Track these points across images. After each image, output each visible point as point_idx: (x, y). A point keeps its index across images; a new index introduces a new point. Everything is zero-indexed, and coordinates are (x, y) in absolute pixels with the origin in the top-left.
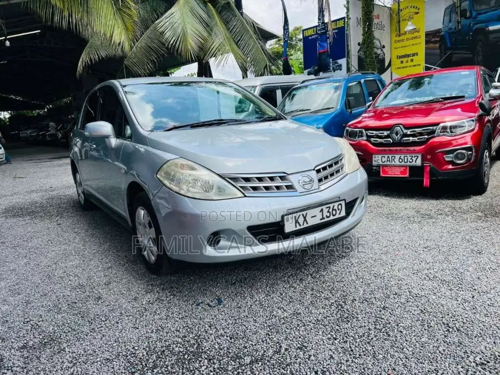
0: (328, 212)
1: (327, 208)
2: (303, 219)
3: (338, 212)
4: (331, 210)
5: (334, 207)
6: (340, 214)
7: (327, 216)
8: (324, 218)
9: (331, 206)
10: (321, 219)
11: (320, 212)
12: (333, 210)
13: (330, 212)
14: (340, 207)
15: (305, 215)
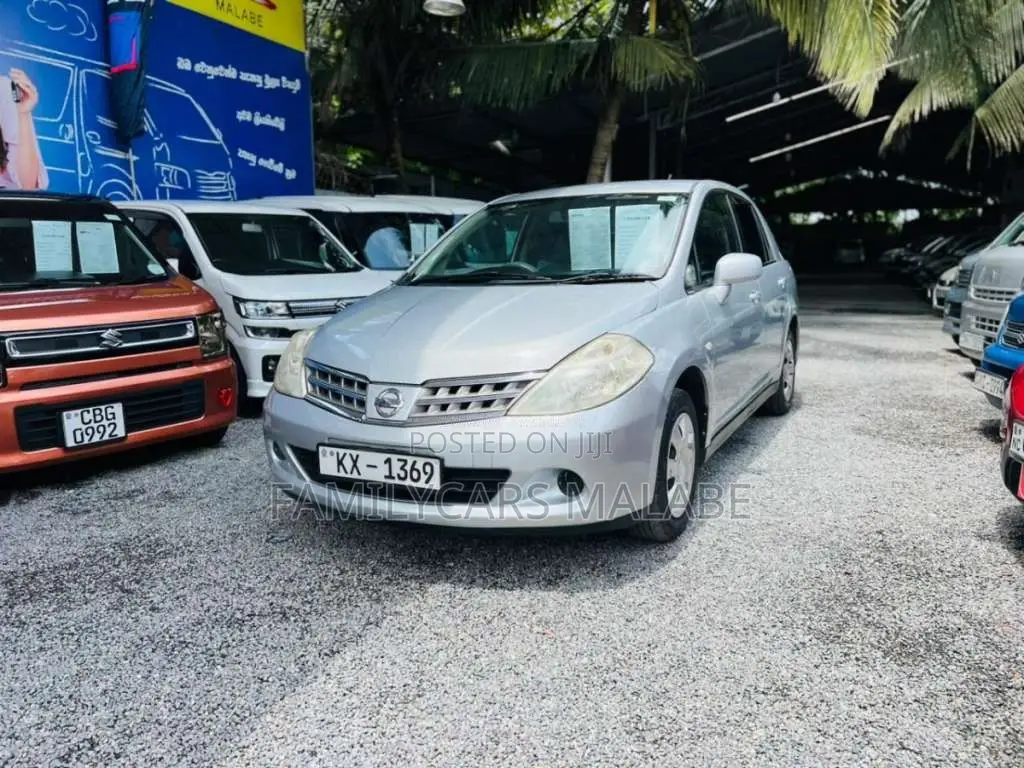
0: (402, 468)
1: (399, 460)
2: (352, 464)
3: (424, 477)
4: (408, 468)
5: (415, 463)
6: (427, 482)
7: (399, 475)
8: (393, 478)
9: (410, 460)
10: (386, 477)
11: (385, 462)
12: (413, 469)
13: (406, 472)
14: (428, 469)
15: (355, 458)
